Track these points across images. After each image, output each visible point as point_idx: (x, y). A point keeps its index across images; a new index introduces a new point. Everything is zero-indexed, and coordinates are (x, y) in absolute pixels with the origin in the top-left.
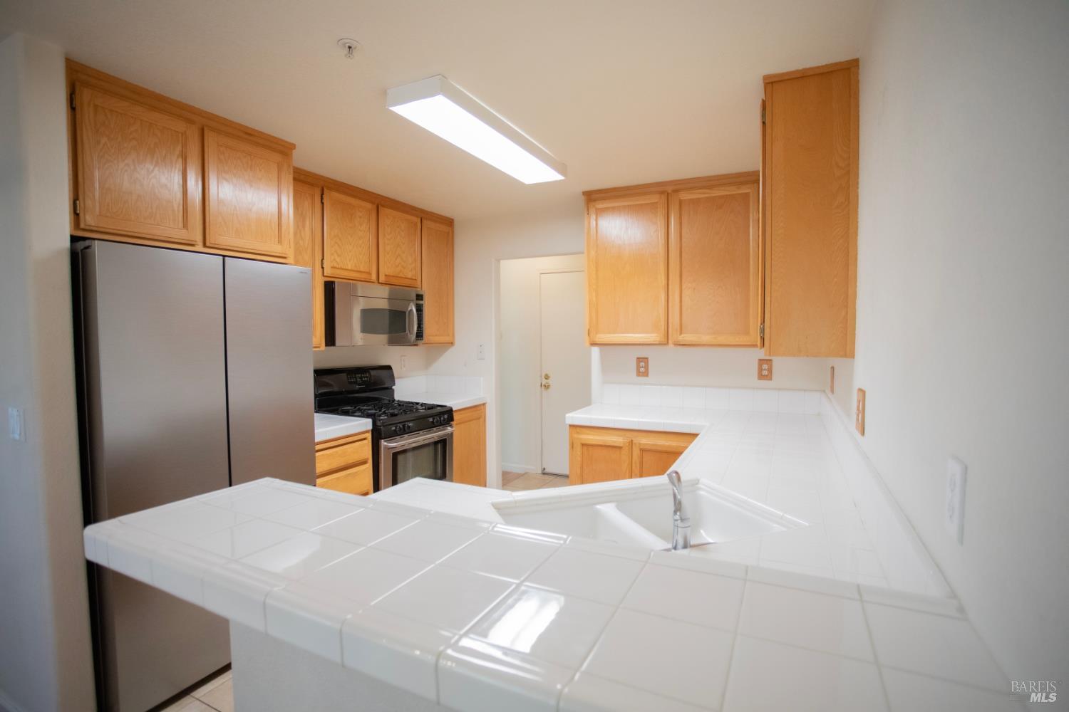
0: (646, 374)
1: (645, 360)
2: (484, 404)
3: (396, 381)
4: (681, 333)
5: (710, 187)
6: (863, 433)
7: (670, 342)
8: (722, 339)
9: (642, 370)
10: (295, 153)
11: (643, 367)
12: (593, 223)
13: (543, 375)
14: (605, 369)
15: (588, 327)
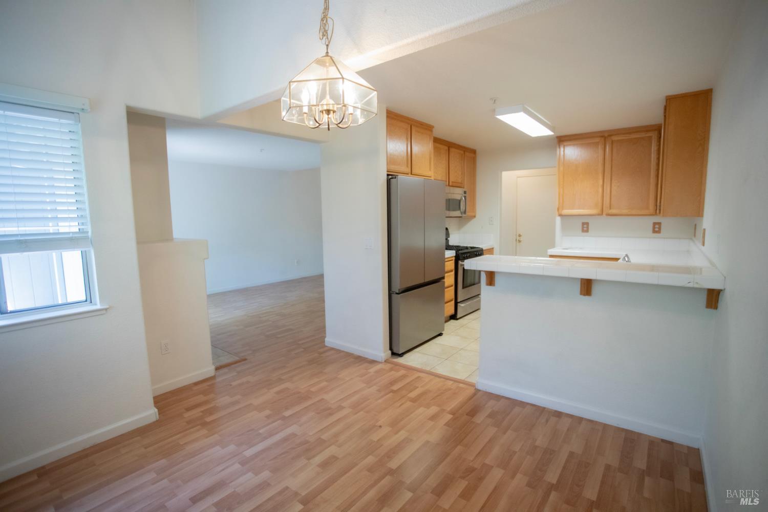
0: (587, 231)
1: (587, 224)
2: (493, 248)
3: (450, 236)
4: (610, 209)
5: (630, 133)
6: (704, 245)
7: (604, 213)
8: (634, 212)
9: (585, 229)
10: (434, 130)
11: (585, 228)
12: (562, 153)
13: (518, 235)
14: (564, 228)
15: (557, 207)
